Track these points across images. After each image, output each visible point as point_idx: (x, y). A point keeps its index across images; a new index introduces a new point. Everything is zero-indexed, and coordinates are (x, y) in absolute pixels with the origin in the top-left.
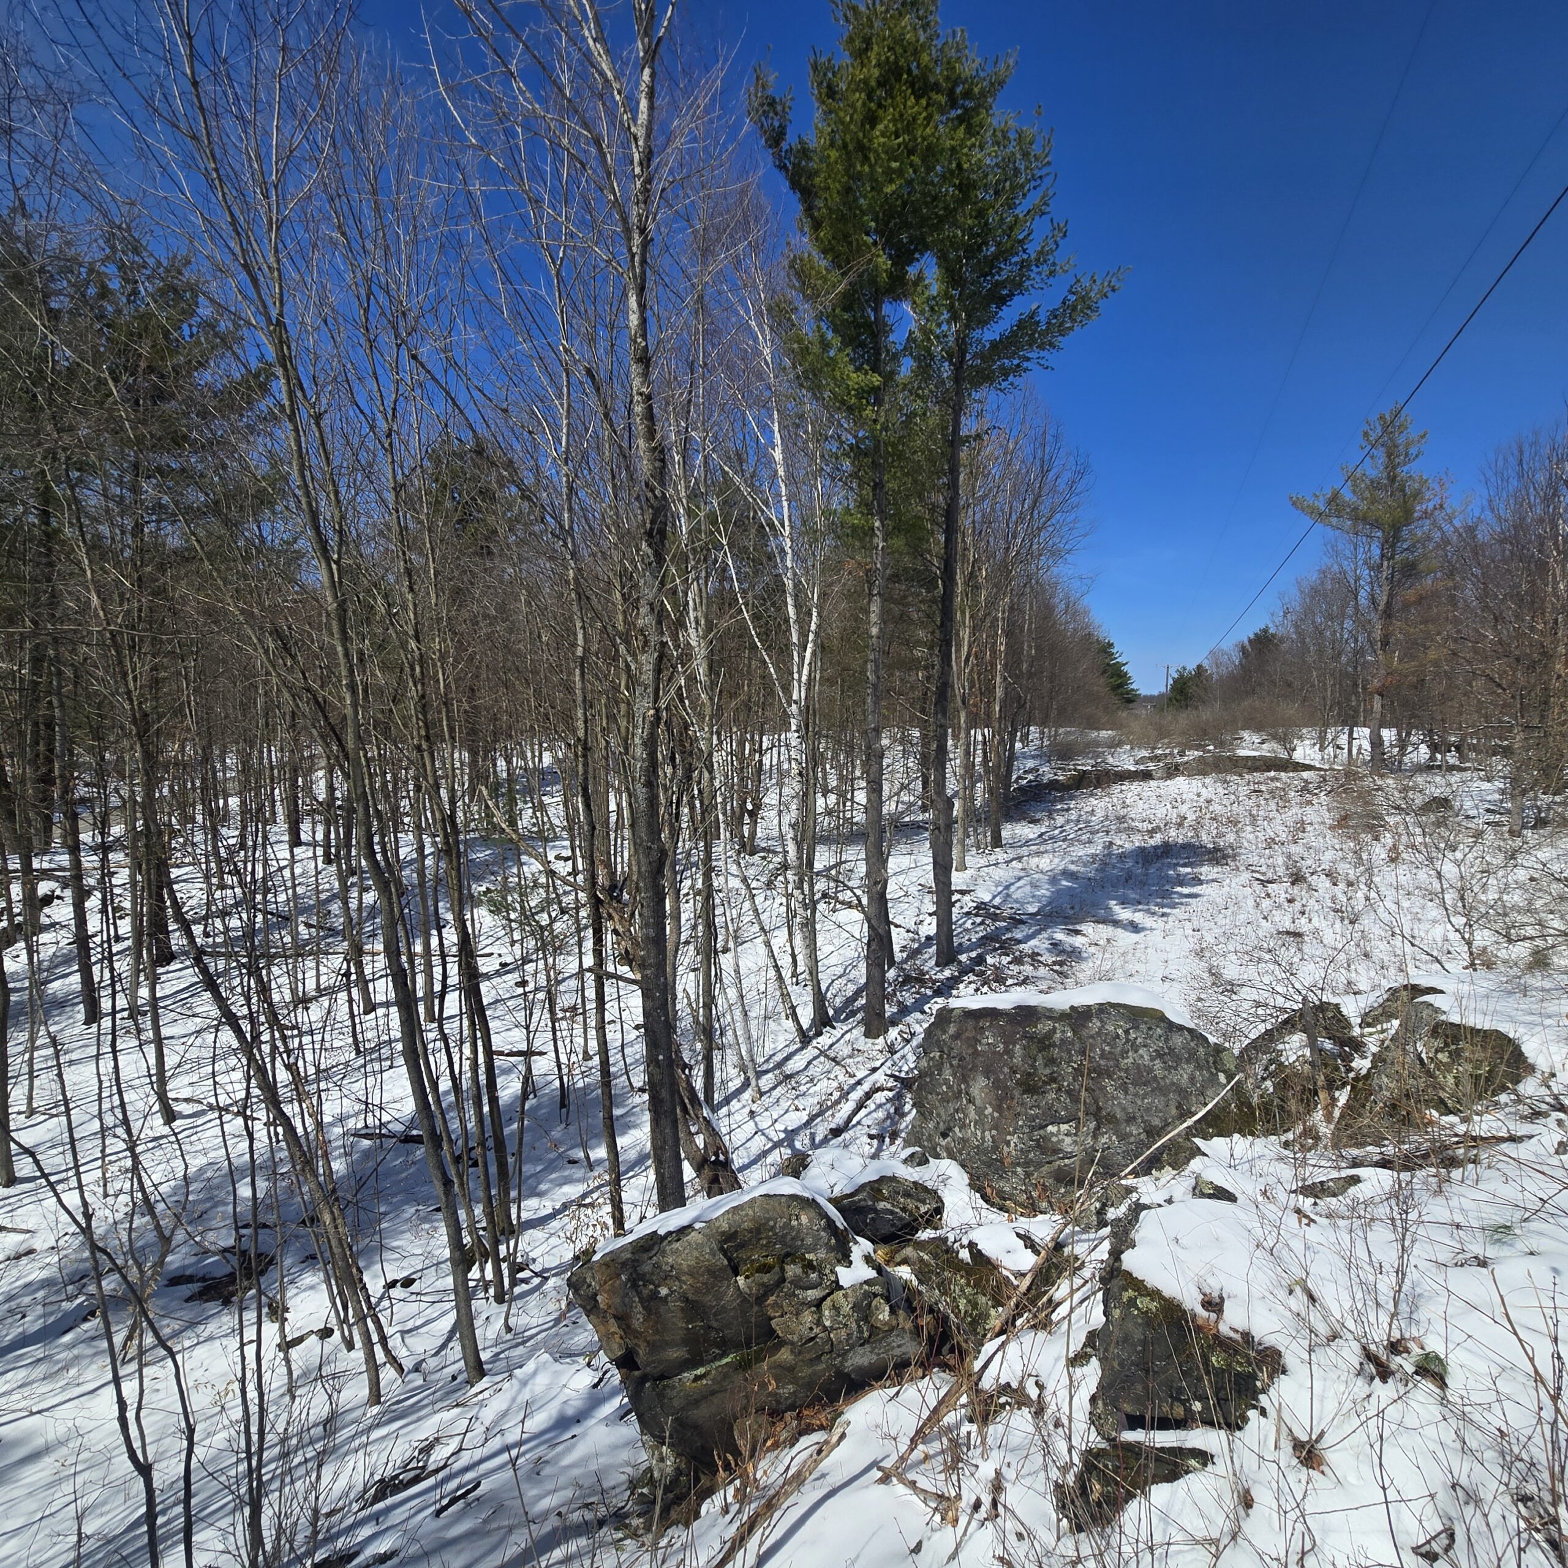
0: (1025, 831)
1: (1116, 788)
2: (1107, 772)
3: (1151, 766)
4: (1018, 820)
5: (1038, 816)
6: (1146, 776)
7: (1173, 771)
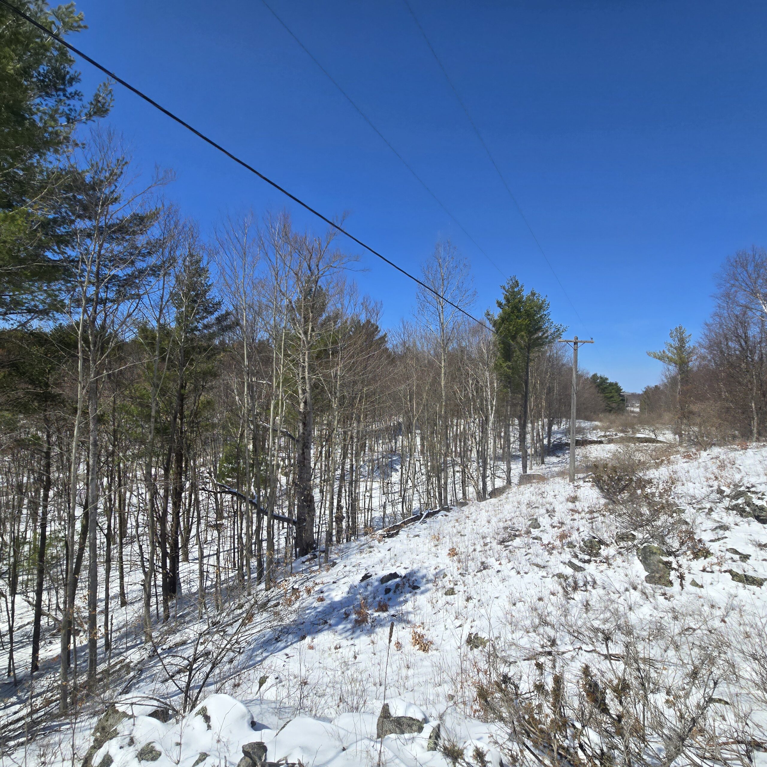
0: (554, 459)
1: (589, 447)
2: (586, 440)
3: (603, 439)
4: (552, 456)
5: (560, 455)
6: (601, 442)
7: (610, 441)
